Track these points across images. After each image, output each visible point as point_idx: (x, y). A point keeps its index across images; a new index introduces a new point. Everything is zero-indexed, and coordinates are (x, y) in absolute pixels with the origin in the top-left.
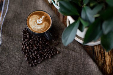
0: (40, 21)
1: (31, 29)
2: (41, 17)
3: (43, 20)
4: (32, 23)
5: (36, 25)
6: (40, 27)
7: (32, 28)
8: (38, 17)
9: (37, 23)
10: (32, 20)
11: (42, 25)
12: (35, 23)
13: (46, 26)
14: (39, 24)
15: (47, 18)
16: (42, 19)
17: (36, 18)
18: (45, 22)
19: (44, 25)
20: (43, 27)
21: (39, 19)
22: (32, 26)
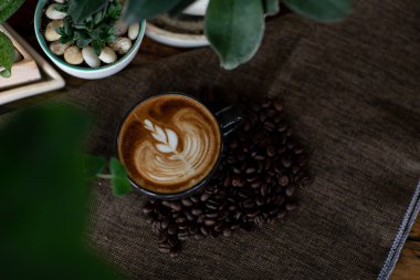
0: (166, 139)
1: (196, 177)
2: (149, 132)
3: (163, 128)
4: (168, 172)
5: (181, 156)
7: (193, 172)
8: (147, 143)
9: (171, 154)
11: (185, 132)
12: (171, 158)
13: (190, 120)
14: (181, 146)
15: (158, 110)
16: (159, 130)
17: (149, 154)
18: (176, 119)
19: (187, 128)
20: (196, 129)
21: (155, 142)
22: (182, 172)
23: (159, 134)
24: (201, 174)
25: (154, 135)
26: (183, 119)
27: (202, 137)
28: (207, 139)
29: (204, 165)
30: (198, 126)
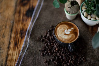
0: (68, 31)
1: (57, 36)
2: (70, 28)
3: (71, 31)
4: (60, 31)
5: (63, 34)
6: (66, 38)
7: (59, 36)
8: (68, 27)
9: (64, 32)
10: (60, 28)
11: (69, 36)
12: (63, 32)
14: (66, 34)
15: (75, 31)
17: (65, 27)
18: (73, 34)
19: (70, 36)
20: (69, 38)
21: (68, 29)
22: (59, 34)
23: (69, 30)
24: (58, 38)
25: (69, 29)
26: (72, 36)
27: (67, 39)
28: (66, 40)
29: (60, 39)
30: (70, 39)
